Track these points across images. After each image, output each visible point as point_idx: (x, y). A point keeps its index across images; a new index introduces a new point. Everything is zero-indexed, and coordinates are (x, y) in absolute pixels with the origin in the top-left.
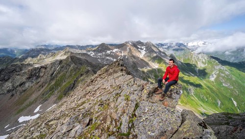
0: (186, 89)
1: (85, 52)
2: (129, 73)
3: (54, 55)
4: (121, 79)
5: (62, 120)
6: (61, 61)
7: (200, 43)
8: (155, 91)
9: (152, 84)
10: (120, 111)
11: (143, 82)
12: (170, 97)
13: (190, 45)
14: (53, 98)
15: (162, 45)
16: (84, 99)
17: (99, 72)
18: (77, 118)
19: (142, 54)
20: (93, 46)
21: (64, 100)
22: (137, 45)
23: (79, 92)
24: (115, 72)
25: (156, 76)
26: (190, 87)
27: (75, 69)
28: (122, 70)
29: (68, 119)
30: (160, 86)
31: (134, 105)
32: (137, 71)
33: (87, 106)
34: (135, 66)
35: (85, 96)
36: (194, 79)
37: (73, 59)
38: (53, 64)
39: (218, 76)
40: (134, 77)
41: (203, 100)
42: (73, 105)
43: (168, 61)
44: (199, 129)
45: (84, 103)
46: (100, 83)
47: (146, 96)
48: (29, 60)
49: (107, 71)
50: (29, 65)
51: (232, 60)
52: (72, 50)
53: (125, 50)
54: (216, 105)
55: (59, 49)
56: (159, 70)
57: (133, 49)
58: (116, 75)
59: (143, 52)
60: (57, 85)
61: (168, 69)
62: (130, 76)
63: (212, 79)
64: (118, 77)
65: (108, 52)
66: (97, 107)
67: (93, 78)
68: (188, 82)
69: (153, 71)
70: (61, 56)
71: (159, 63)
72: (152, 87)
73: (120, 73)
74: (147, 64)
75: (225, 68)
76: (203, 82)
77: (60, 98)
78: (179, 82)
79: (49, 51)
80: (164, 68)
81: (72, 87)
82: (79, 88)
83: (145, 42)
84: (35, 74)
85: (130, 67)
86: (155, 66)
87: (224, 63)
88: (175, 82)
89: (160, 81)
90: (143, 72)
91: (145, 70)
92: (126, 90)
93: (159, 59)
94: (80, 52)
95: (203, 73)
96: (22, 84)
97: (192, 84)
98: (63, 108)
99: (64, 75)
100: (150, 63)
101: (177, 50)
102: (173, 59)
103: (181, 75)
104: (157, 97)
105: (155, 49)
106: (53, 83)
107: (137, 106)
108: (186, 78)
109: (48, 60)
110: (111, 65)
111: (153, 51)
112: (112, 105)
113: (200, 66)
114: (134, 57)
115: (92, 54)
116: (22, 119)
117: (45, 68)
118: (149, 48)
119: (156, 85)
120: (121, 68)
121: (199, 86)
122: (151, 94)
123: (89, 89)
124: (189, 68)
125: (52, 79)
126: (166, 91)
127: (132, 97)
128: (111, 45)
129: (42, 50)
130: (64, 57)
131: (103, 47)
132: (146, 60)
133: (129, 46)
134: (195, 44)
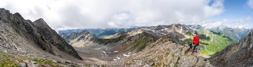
0: (203, 47)
1: (150, 30)
2: (174, 42)
3: (137, 31)
4: (169, 45)
5: (139, 61)
6: (139, 34)
7: (206, 25)
8: (188, 50)
9: (187, 47)
10: (169, 61)
11: (182, 46)
12: (196, 52)
13: (203, 26)
14: (135, 51)
15: (191, 26)
16: (149, 54)
17: (157, 41)
18: (146, 61)
19: (180, 31)
20: (154, 27)
21: (140, 52)
22: (178, 26)
23: (146, 50)
24: (166, 41)
25: (189, 43)
26: (204, 45)
27: (145, 39)
28: (170, 40)
29: (141, 61)
30: (191, 48)
31: (177, 58)
32: (178, 40)
33: (151, 57)
34: (177, 38)
35: (150, 52)
36: (205, 42)
37: (145, 33)
38: (136, 35)
39: (213, 39)
40: (177, 44)
41: (209, 50)
42: (144, 56)
43: (194, 34)
44: (204, 62)
45: (149, 56)
46: (158, 47)
47: (184, 53)
48: (129, 33)
49: (162, 41)
50: (128, 35)
51: (217, 32)
52: (144, 29)
53: (171, 29)
54: (213, 50)
55: (139, 28)
56: (190, 39)
57: (176, 28)
58: (166, 43)
59: (181, 30)
60: (137, 45)
61: (195, 38)
62: (175, 44)
63: (212, 40)
64: (167, 44)
65: (162, 30)
66: (156, 59)
67: (154, 44)
68: (203, 44)
69: (187, 40)
70: (140, 32)
71: (190, 35)
72: (187, 48)
73: (169, 42)
74: (184, 37)
75: (215, 35)
76: (209, 43)
77: (138, 51)
78: (200, 44)
79: (135, 29)
80: (192, 38)
81: (143, 47)
82: (146, 48)
83: (182, 24)
84: (130, 39)
85: (174, 39)
86: (188, 37)
87: (215, 33)
88: (198, 44)
89: (191, 45)
90: (182, 41)
91: (183, 40)
92: (173, 51)
93: (189, 33)
94: (148, 30)
95: (208, 39)
96: (126, 42)
97: (205, 44)
98: (139, 56)
99: (140, 41)
100: (185, 36)
101: (197, 28)
102: (196, 33)
103: (200, 40)
104: (190, 53)
105: (187, 28)
106: (136, 44)
107: (179, 58)
108: (202, 42)
109: (135, 33)
110: (164, 37)
111: (186, 29)
112: (164, 58)
113: (207, 35)
114: (176, 32)
115: (154, 31)
116: (124, 55)
117: (133, 37)
118: (184, 28)
119: (189, 47)
120: (169, 39)
121: (207, 44)
122: (186, 52)
123: (152, 49)
124: (203, 37)
125: (135, 42)
126: (194, 50)
127: (176, 54)
128: (164, 26)
129: (133, 29)
130: (141, 32)
131: (160, 27)
132: (183, 34)
133: (174, 26)
134: (204, 25)
